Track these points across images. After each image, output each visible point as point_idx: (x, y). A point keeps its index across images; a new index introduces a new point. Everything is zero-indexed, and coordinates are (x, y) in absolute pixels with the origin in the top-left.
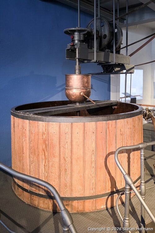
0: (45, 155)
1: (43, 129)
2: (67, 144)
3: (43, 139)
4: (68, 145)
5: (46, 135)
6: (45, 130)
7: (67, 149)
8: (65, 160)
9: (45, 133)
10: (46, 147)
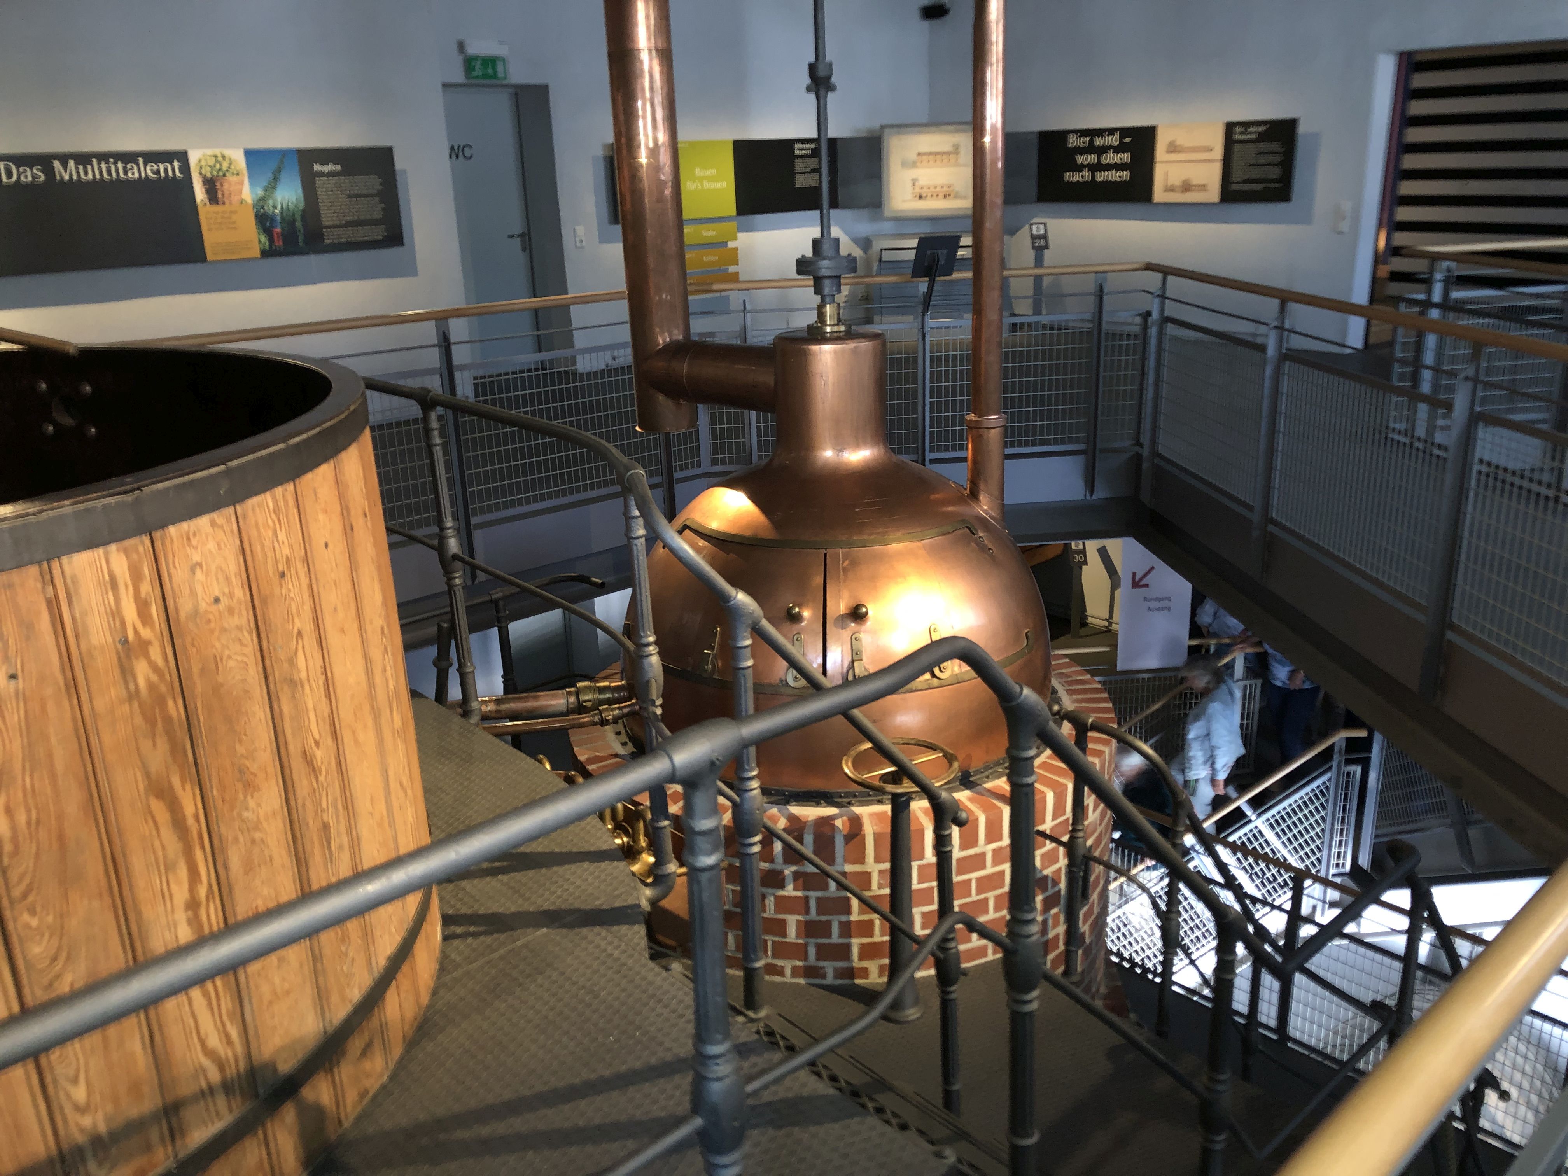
0: (179, 824)
1: (115, 615)
2: (300, 654)
3: (133, 696)
4: (308, 652)
5: (155, 653)
6: (142, 608)
7: (307, 688)
8: (310, 764)
9: (146, 633)
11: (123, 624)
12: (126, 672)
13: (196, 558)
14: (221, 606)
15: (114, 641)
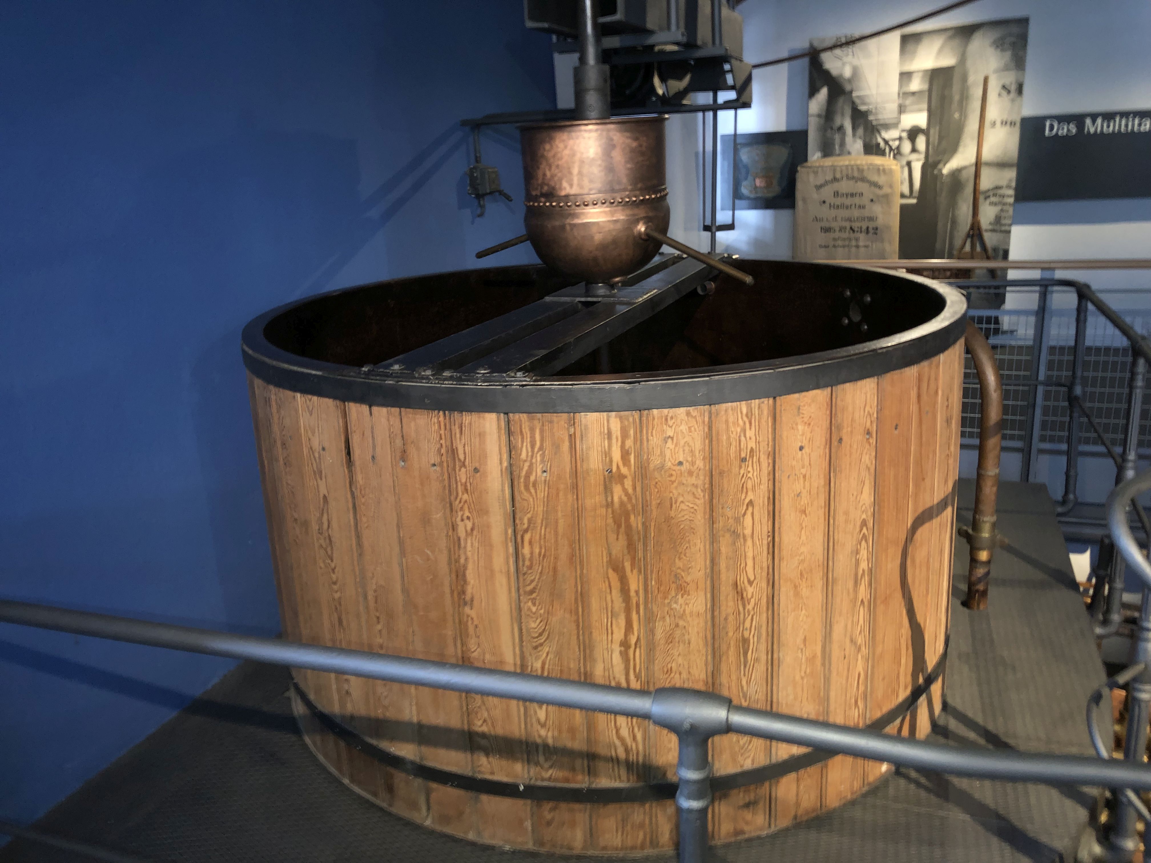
0: (625, 591)
1: (607, 454)
2: (748, 517)
3: (609, 505)
4: (756, 518)
5: (628, 484)
6: (625, 455)
7: (749, 542)
8: (740, 594)
9: (624, 470)
10: (631, 546)
11: (611, 461)
12: (607, 489)
13: (670, 433)
14: (683, 468)
15: (604, 469)
